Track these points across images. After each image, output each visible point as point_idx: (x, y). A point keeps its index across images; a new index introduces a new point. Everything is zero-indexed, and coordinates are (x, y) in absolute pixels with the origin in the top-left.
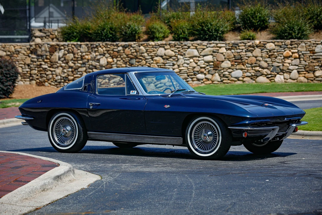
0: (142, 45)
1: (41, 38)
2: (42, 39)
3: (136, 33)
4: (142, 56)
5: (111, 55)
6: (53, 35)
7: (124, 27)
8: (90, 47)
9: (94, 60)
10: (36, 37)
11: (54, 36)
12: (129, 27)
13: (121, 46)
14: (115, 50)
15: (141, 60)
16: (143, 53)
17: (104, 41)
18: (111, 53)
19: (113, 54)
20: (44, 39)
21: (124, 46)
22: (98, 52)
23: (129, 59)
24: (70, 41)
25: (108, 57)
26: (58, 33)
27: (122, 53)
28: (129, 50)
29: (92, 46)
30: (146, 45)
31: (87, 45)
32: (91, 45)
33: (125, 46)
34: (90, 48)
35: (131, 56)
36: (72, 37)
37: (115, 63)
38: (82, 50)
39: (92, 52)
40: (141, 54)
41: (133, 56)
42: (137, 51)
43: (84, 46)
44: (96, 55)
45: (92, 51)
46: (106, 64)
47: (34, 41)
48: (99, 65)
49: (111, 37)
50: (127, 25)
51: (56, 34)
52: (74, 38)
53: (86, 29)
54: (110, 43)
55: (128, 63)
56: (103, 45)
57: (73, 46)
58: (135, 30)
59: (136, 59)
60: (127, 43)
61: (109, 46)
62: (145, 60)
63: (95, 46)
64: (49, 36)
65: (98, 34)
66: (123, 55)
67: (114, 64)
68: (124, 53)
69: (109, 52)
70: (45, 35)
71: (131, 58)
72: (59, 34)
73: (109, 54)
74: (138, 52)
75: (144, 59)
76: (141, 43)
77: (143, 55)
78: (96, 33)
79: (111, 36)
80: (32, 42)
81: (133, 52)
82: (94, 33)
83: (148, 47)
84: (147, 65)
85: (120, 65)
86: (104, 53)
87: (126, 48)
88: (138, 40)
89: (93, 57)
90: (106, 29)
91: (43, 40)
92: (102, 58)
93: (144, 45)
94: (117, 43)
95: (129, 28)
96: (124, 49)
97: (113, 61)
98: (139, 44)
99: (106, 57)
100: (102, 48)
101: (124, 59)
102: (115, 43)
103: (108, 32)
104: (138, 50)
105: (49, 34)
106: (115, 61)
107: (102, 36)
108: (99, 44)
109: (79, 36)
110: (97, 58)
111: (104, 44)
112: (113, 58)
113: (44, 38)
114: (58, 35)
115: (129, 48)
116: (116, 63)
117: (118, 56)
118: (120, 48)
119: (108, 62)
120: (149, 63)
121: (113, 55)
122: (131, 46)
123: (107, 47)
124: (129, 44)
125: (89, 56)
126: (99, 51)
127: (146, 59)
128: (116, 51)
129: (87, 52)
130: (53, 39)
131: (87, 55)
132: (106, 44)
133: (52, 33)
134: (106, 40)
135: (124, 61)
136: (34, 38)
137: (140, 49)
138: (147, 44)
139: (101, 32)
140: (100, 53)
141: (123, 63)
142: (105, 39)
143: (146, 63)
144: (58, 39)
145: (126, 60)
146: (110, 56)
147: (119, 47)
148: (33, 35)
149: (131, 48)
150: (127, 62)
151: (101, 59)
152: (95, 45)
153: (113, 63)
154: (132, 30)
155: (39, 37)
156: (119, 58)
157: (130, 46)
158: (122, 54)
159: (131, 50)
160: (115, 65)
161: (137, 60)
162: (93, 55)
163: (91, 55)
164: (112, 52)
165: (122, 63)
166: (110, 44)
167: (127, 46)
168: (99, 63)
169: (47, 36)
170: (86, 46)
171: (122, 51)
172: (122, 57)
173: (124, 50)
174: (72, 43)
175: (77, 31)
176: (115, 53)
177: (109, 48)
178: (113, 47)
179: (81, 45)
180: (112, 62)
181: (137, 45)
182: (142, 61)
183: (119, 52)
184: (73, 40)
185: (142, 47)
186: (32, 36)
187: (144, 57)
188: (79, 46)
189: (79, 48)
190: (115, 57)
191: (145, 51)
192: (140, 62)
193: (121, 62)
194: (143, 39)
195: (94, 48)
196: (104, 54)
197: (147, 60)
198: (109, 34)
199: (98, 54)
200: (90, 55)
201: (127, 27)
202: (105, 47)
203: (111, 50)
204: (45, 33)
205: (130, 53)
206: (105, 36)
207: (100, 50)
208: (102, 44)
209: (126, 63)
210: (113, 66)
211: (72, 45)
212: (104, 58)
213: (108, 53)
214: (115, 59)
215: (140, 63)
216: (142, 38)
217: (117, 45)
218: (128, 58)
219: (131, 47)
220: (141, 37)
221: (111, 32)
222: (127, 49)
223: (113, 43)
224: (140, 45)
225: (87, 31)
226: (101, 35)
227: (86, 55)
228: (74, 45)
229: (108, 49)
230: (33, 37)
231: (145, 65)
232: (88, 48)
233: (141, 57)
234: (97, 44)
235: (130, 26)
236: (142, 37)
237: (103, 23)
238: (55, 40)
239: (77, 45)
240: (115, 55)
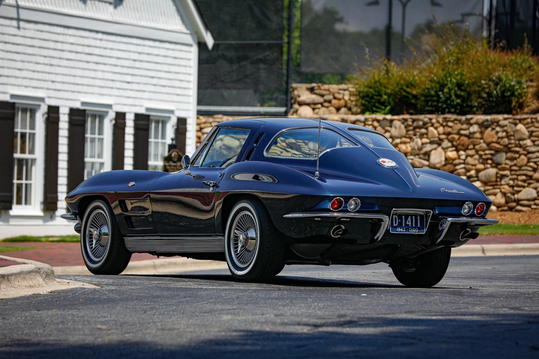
0: (520, 120)
1: (312, 106)
2: (314, 109)
3: (513, 94)
4: (520, 146)
5: (455, 143)
6: (339, 99)
7: (487, 82)
8: (410, 126)
9: (418, 155)
10: (301, 104)
11: (342, 102)
12: (497, 80)
13: (476, 123)
14: (462, 132)
15: (517, 156)
16: (523, 139)
17: (443, 113)
18: (453, 138)
19: (458, 142)
20: (319, 108)
21: (483, 123)
22: (427, 138)
23: (493, 152)
24: (373, 112)
25: (447, 148)
26: (350, 95)
27: (477, 138)
28: (494, 132)
29: (415, 124)
30: (529, 120)
31: (406, 120)
32: (414, 121)
33: (485, 123)
34: (411, 128)
35: (497, 146)
36: (377, 104)
37: (462, 161)
38: (394, 131)
39: (414, 137)
40: (517, 142)
41: (501, 145)
42: (509, 134)
43: (397, 123)
44: (423, 144)
45: (415, 135)
46: (443, 163)
47: (296, 111)
48: (428, 166)
49: (458, 104)
50: (494, 78)
51: (347, 98)
52: (383, 108)
53: (408, 87)
54: (454, 117)
55: (490, 162)
56: (438, 122)
57: (376, 124)
58: (512, 90)
59: (506, 153)
60: (489, 117)
61: (450, 124)
62: (526, 155)
63: (421, 123)
64: (330, 102)
65: (429, 98)
66: (480, 143)
67: (460, 164)
68: (482, 138)
69: (450, 137)
70: (321, 100)
71: (497, 151)
72: (352, 98)
73: (451, 141)
74: (512, 138)
75: (525, 152)
76: (518, 117)
77: (521, 142)
78: (426, 96)
79: (459, 101)
80: (292, 115)
81: (502, 138)
82: (422, 95)
83: (534, 126)
84: (530, 167)
85: (473, 165)
86: (440, 139)
87: (486, 128)
88: (518, 110)
89: (416, 147)
90: (449, 85)
91: (317, 111)
92: (435, 149)
93: (525, 122)
94: (469, 116)
95: (496, 84)
96: (483, 129)
97: (459, 157)
98: (515, 119)
99: (443, 149)
100: (436, 128)
101: (481, 153)
102: (463, 118)
103: (453, 92)
104: (512, 133)
105: (331, 97)
106: (463, 157)
107: (438, 102)
108: (430, 119)
109: (392, 104)
110: (424, 150)
111: (440, 120)
112: (457, 150)
113: (319, 106)
114: (350, 99)
115: (493, 129)
116: (464, 160)
117: (468, 145)
118: (475, 128)
119: (446, 159)
120: (535, 163)
121: (459, 144)
122: (497, 123)
123: (447, 125)
124: (494, 119)
125: (408, 145)
126: (430, 136)
127: (529, 153)
128: (465, 135)
129: (405, 137)
130: (338, 109)
131: (405, 143)
132: (445, 119)
133: (337, 95)
134: (447, 110)
135: (481, 156)
136: (296, 106)
137: (517, 131)
138: (532, 119)
139: (436, 92)
140: (432, 140)
141: (479, 161)
142: (444, 109)
143: (528, 162)
144: (350, 109)
145: (486, 154)
146: (453, 146)
147: (471, 125)
148: (296, 99)
149: (498, 129)
150: (487, 159)
151: (433, 152)
152: (422, 120)
153: (457, 161)
154: (503, 89)
155: (308, 104)
156: (471, 149)
157: (495, 124)
158: (479, 140)
159: (497, 132)
160: (463, 166)
161: (509, 155)
162: (417, 143)
163: (412, 144)
164: (456, 137)
165: (476, 162)
166: (452, 119)
167: (490, 123)
168: (428, 160)
169: (325, 101)
170: (403, 123)
171: (478, 135)
172: (477, 147)
173: (482, 133)
174: (374, 116)
175: (389, 91)
176: (462, 138)
177: (451, 127)
178: (459, 126)
179: (391, 121)
180: (454, 160)
181: (511, 120)
182: (519, 157)
183: (471, 136)
184: (379, 110)
185: (520, 127)
186: (293, 101)
187: (524, 148)
188: (388, 124)
189: (388, 128)
190: (463, 148)
191: (527, 133)
192: (516, 159)
193: (476, 159)
194: (531, 108)
195: (420, 128)
196: (439, 141)
197: (530, 155)
198: (454, 97)
199: (427, 141)
200: (409, 143)
201: (493, 81)
202: (442, 125)
203: (455, 132)
204: (322, 96)
205: (494, 140)
206: (445, 102)
207: (432, 131)
208: (436, 118)
209: (485, 162)
210: (457, 167)
211: (373, 120)
212: (440, 149)
213: (447, 139)
214: (462, 152)
215: (515, 162)
216: (528, 106)
217: (469, 123)
218: (491, 149)
219: (498, 125)
220: (525, 104)
221: (459, 92)
222: (490, 129)
223: (459, 117)
224: (518, 121)
225: (408, 90)
226: (435, 98)
227: (401, 143)
228: (378, 121)
229: (449, 130)
230: (295, 103)
231: (526, 165)
232: (406, 127)
233: (517, 149)
234: (426, 120)
235: (500, 79)
236: (531, 104)
237: (441, 74)
238: (343, 110)
239: (385, 122)
240: (462, 142)
